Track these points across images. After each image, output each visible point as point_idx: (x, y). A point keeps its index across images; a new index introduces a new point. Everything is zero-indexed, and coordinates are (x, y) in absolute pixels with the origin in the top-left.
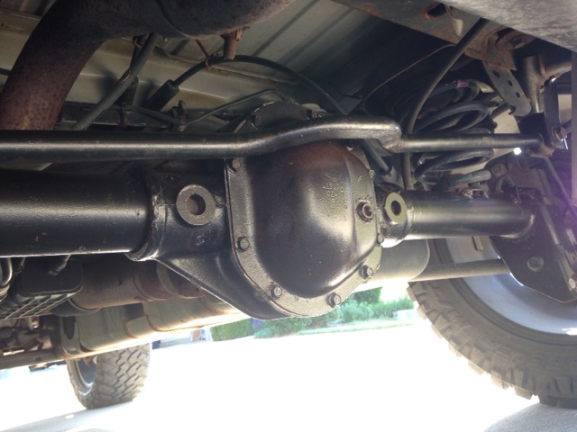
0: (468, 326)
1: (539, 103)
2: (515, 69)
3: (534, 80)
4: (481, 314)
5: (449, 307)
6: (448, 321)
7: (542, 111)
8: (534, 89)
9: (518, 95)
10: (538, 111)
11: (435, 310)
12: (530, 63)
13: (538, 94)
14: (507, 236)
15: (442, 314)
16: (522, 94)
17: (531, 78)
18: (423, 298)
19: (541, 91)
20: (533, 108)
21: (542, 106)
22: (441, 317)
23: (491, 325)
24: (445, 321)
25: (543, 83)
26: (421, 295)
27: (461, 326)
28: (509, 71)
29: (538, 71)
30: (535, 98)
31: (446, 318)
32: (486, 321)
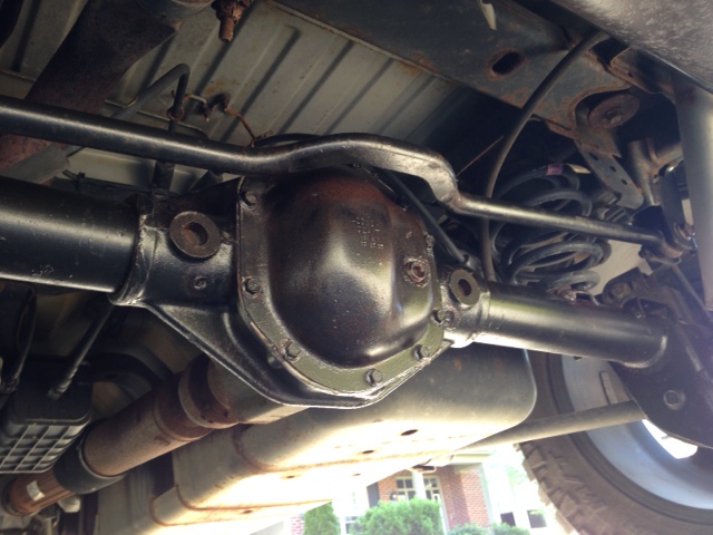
0: (604, 508)
1: (653, 193)
2: (619, 156)
3: (645, 168)
4: (621, 491)
5: (577, 483)
6: (578, 501)
7: (658, 204)
8: (645, 177)
9: (625, 182)
10: (653, 204)
11: (559, 488)
12: (636, 148)
13: (651, 183)
14: (634, 365)
15: (568, 493)
16: (630, 182)
17: (639, 164)
18: (543, 473)
19: (655, 181)
20: (646, 201)
21: (658, 197)
22: (567, 497)
23: (633, 504)
24: (572, 502)
25: (656, 172)
26: (540, 468)
27: (595, 508)
28: (611, 157)
29: (647, 156)
30: (647, 188)
31: (574, 497)
32: (627, 500)
